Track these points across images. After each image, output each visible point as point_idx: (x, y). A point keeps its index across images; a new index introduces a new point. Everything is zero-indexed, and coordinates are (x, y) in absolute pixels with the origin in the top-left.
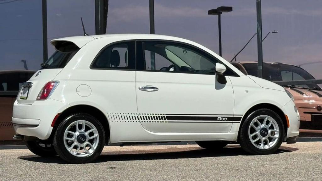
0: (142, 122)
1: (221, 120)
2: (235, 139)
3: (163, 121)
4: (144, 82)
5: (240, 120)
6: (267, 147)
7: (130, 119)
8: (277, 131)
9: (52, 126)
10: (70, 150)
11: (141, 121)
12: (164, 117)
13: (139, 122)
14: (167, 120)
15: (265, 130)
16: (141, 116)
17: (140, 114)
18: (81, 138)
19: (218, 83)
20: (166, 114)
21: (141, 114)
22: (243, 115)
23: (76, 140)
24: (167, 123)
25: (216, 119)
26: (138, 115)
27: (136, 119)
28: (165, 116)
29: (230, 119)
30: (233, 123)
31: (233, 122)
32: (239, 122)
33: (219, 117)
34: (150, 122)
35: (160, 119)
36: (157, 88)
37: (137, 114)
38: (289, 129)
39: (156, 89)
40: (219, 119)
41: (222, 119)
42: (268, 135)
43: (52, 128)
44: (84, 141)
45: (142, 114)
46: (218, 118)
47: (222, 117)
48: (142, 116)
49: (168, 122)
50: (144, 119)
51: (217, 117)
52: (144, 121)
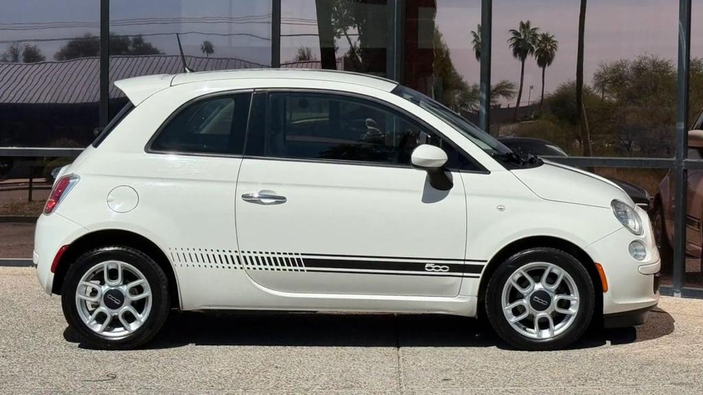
0: (248, 268)
1: (433, 271)
2: (472, 312)
3: (295, 268)
4: (257, 183)
5: (480, 273)
6: (546, 334)
7: (222, 263)
8: (575, 300)
9: (52, 271)
10: (88, 322)
11: (246, 266)
12: (298, 260)
13: (241, 268)
14: (306, 266)
15: (543, 295)
16: (245, 257)
17: (243, 252)
18: (111, 298)
19: (431, 187)
20: (302, 254)
21: (246, 252)
22: (486, 261)
23: (102, 302)
24: (305, 273)
25: (420, 267)
26: (238, 254)
27: (234, 263)
28: (301, 257)
29: (455, 268)
30: (464, 278)
31: (463, 276)
32: (478, 277)
33: (429, 264)
34: (266, 269)
35: (289, 265)
36: (284, 198)
37: (236, 252)
38: (606, 295)
39: (280, 200)
40: (429, 268)
41: (436, 268)
42: (550, 307)
43: (53, 275)
44: (118, 303)
45: (249, 252)
46: (427, 266)
47: (436, 264)
48: (247, 256)
49: (307, 271)
50: (253, 264)
51: (425, 264)
52: (253, 266)
